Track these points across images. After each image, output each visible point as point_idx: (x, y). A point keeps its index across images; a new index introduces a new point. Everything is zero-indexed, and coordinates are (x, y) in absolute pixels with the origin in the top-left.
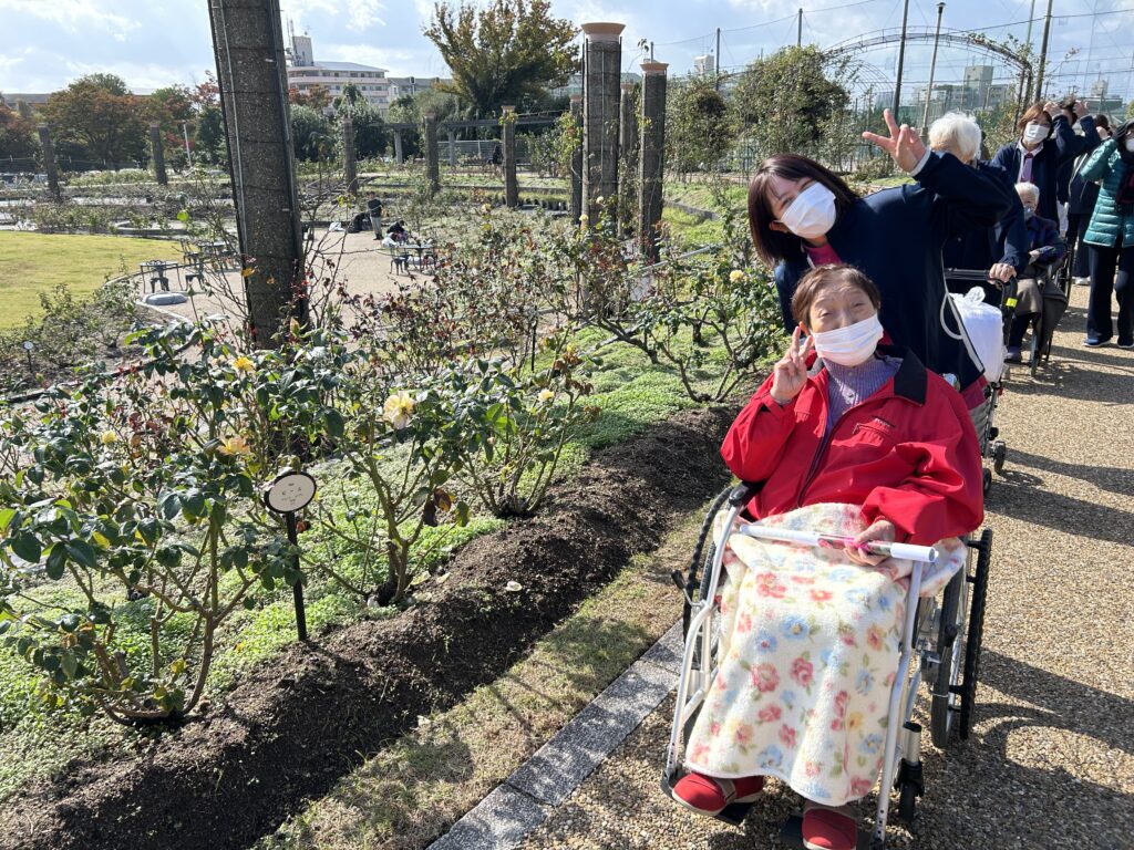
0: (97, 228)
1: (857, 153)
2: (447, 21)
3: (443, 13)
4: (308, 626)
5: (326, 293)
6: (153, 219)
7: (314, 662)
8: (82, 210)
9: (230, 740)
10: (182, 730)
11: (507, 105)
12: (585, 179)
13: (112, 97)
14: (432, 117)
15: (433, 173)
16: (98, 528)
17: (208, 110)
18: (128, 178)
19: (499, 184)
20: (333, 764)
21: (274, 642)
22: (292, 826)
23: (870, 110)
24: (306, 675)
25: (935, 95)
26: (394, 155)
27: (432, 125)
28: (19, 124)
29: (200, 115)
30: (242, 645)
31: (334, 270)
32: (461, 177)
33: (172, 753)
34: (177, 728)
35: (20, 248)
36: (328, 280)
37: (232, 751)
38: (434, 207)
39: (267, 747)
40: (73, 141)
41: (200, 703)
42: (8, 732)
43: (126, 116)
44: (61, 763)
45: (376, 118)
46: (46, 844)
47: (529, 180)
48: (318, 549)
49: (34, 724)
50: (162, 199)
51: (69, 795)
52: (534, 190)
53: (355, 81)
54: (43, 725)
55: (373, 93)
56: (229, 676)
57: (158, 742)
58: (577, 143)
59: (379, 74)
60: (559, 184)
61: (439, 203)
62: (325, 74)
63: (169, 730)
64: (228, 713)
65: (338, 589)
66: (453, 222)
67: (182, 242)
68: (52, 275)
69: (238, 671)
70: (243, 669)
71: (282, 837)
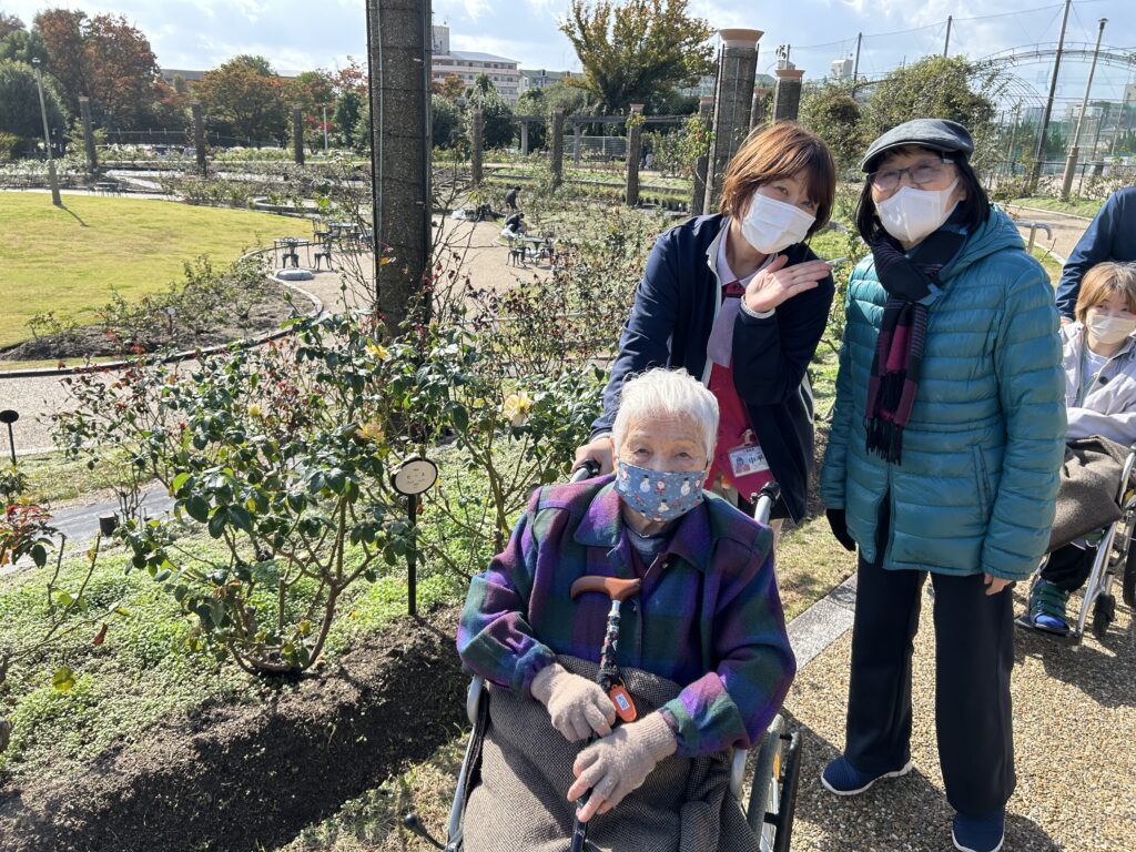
0: (237, 203)
1: (998, 169)
2: (583, 16)
3: (579, 9)
4: (417, 602)
5: (450, 284)
6: (288, 197)
7: (421, 636)
8: (225, 185)
9: (344, 699)
10: (301, 685)
11: (635, 103)
12: (709, 184)
13: (260, 78)
14: (561, 111)
15: (557, 167)
16: (253, 495)
17: (347, 94)
18: (269, 156)
19: (621, 182)
20: (433, 733)
21: (386, 613)
22: (393, 784)
23: (1017, 124)
24: (414, 648)
25: (1090, 111)
26: (520, 147)
27: (559, 119)
28: (174, 100)
29: (340, 99)
30: (356, 613)
31: (459, 262)
32: (584, 173)
33: (293, 704)
34: (296, 683)
35: (168, 217)
36: (453, 272)
37: (346, 709)
38: (554, 201)
39: (374, 710)
40: (221, 118)
41: (317, 662)
42: (151, 668)
43: (270, 97)
44: (196, 701)
45: (506, 110)
46: (182, 772)
47: (650, 179)
48: (429, 530)
49: (175, 663)
50: (298, 177)
51: (204, 731)
52: (655, 189)
53: (488, 71)
54: (182, 665)
55: (504, 84)
56: (344, 640)
57: (279, 693)
58: (704, 149)
59: (512, 66)
60: (681, 185)
61: (560, 198)
62: (460, 63)
63: (289, 684)
64: (343, 674)
65: (446, 569)
66: (572, 217)
67: (314, 220)
68: (194, 245)
69: (352, 637)
70: (356, 636)
71: (385, 793)
